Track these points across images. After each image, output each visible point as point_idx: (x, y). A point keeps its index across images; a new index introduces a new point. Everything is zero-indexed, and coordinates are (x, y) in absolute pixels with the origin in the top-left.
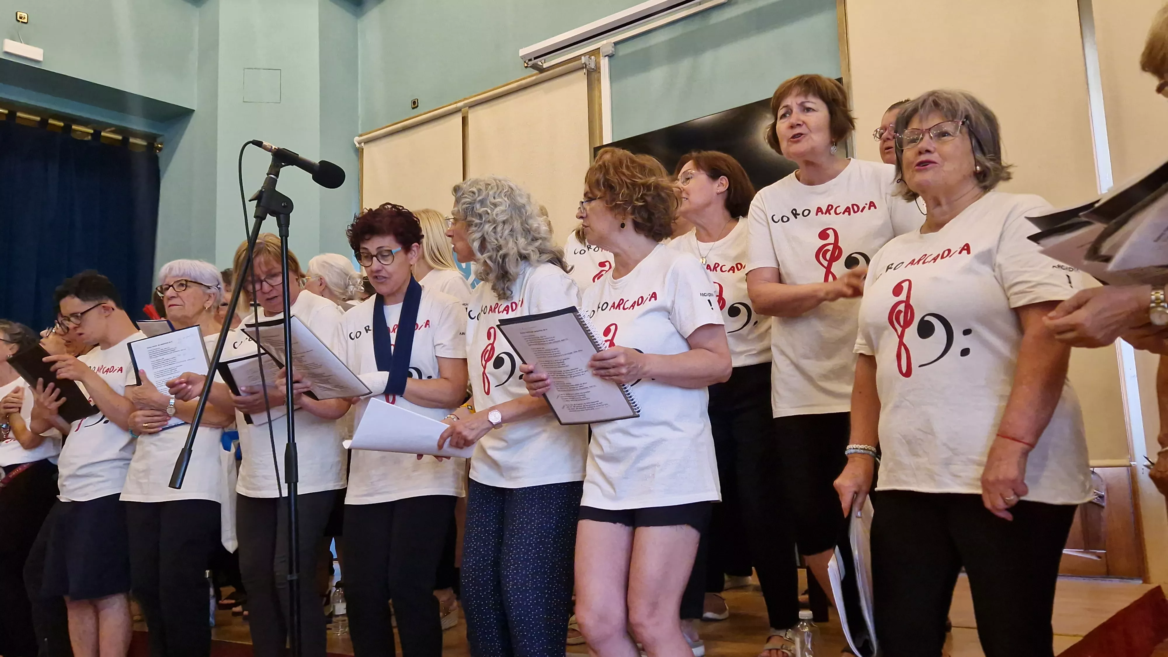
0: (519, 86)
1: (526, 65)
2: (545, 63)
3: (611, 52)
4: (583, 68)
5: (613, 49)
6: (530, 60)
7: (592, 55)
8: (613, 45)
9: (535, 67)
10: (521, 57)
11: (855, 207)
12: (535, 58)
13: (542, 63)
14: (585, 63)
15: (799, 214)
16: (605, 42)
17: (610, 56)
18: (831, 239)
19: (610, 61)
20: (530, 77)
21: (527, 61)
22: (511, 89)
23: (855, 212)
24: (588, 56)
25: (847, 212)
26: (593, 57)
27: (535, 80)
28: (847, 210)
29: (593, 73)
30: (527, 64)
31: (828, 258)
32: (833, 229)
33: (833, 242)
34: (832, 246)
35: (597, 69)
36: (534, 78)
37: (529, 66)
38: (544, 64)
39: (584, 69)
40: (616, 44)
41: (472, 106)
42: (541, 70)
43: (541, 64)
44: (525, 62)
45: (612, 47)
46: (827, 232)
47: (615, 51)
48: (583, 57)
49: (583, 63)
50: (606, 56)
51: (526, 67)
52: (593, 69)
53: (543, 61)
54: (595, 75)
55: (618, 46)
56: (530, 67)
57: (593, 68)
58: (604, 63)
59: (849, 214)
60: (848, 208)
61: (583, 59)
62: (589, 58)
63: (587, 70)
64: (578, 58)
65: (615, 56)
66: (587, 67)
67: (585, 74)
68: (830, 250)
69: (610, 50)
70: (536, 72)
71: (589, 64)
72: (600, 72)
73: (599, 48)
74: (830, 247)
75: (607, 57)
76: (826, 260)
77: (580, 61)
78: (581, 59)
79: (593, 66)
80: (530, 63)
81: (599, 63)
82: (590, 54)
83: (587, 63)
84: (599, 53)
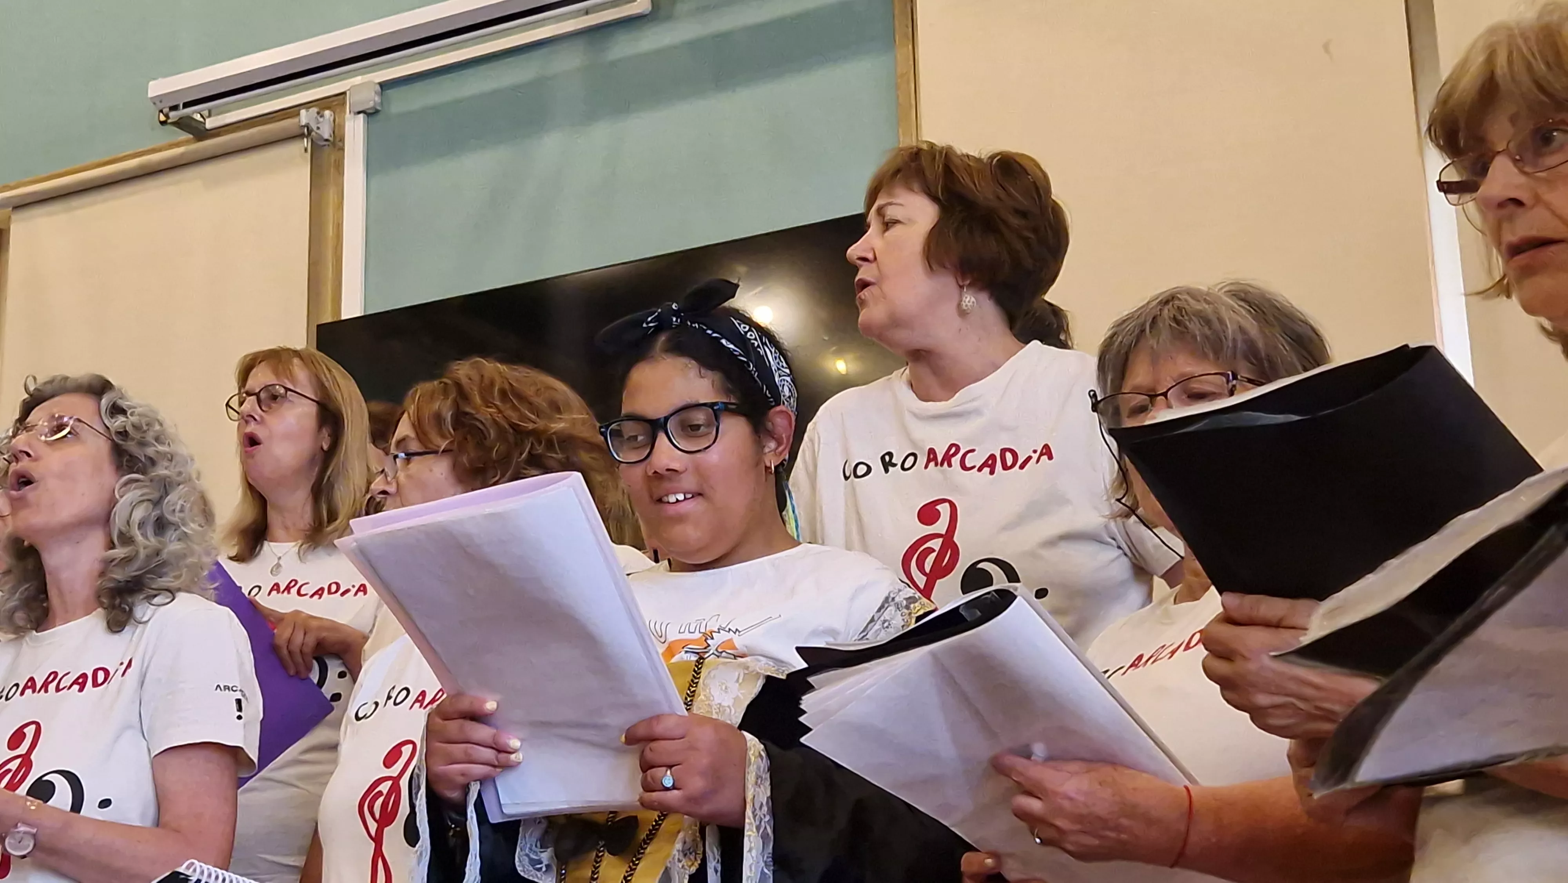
0: (141, 167)
1: (162, 118)
2: (210, 116)
3: (371, 104)
4: (301, 136)
5: (377, 99)
6: (174, 108)
7: (328, 108)
8: (378, 88)
9: (184, 124)
10: (152, 98)
11: (1009, 457)
12: (186, 105)
13: (202, 116)
14: (307, 126)
15: (894, 465)
16: (358, 80)
17: (370, 114)
18: (941, 526)
19: (368, 124)
20: (171, 146)
21: (166, 110)
22: (123, 172)
23: (1005, 467)
24: (314, 110)
25: (989, 466)
26: (327, 113)
27: (182, 154)
28: (990, 464)
29: (327, 151)
30: (167, 116)
31: (927, 569)
32: (950, 502)
33: (944, 532)
34: (940, 540)
35: (337, 142)
36: (181, 150)
37: (169, 121)
38: (208, 120)
39: (305, 140)
40: (384, 86)
41: (23, 205)
42: (200, 133)
43: (202, 120)
44: (161, 111)
45: (376, 93)
46: (938, 507)
47: (382, 103)
48: (303, 112)
49: (303, 123)
50: (359, 113)
51: (163, 123)
52: (327, 140)
53: (206, 113)
54: (329, 155)
55: (389, 92)
56: (174, 124)
57: (326, 136)
58: (355, 128)
59: (992, 472)
60: (992, 457)
61: (305, 117)
62: (318, 113)
63: (314, 144)
64: (292, 112)
65: (379, 117)
66: (313, 133)
67: (306, 150)
68: (934, 551)
69: (370, 99)
70: (186, 136)
71: (318, 128)
72: (342, 149)
73: (344, 93)
74: (936, 544)
75: (361, 115)
76: (924, 574)
77: (295, 120)
78: (299, 114)
79: (326, 133)
80: (172, 114)
81: (342, 127)
82: (322, 104)
83: (314, 126)
84: (344, 104)
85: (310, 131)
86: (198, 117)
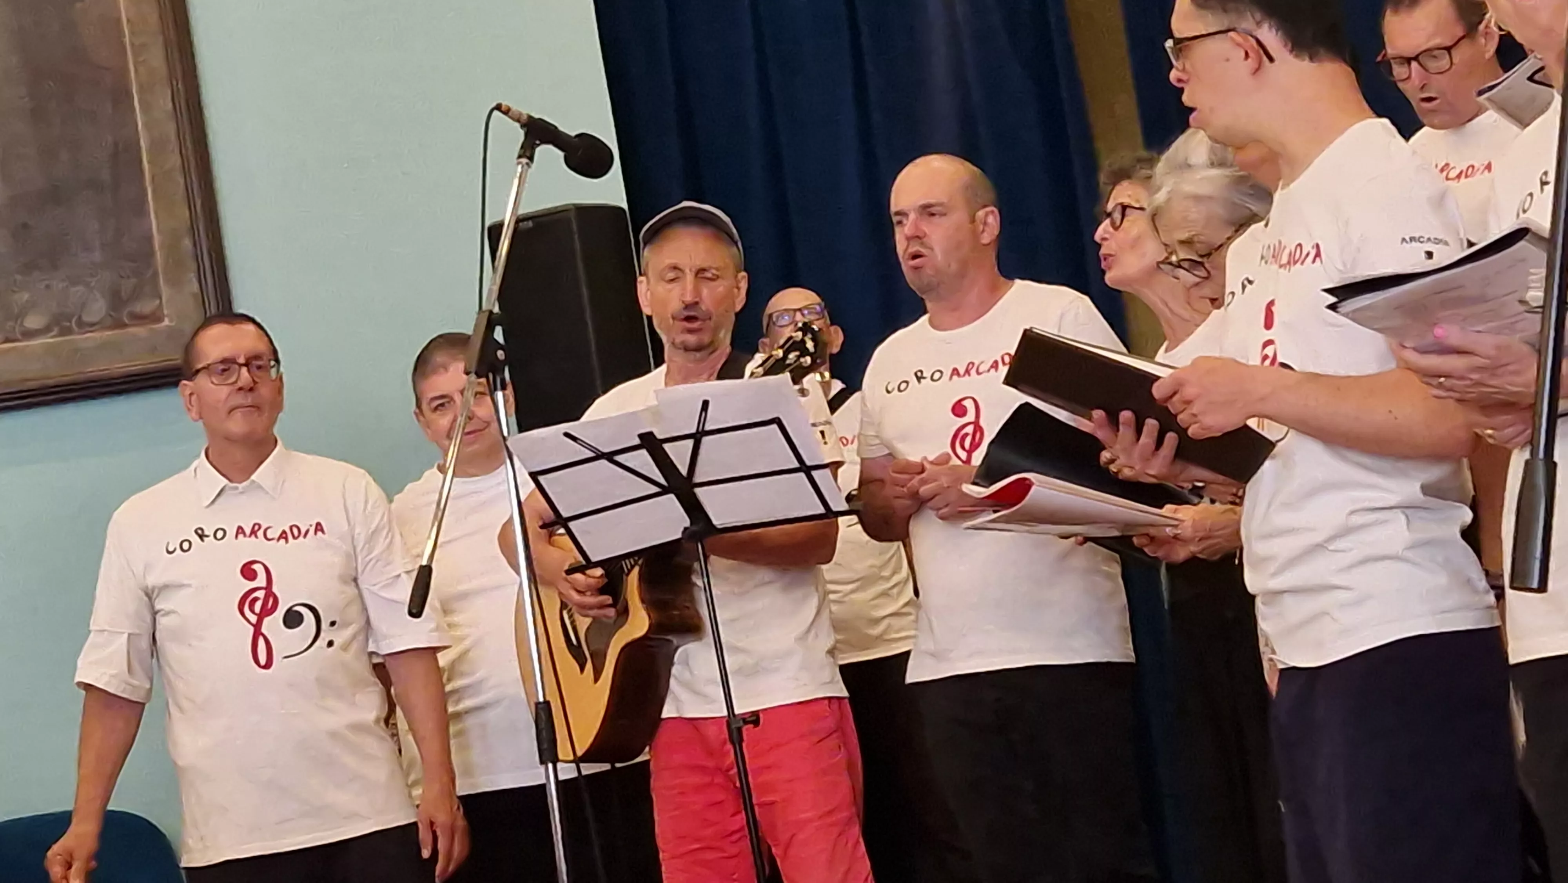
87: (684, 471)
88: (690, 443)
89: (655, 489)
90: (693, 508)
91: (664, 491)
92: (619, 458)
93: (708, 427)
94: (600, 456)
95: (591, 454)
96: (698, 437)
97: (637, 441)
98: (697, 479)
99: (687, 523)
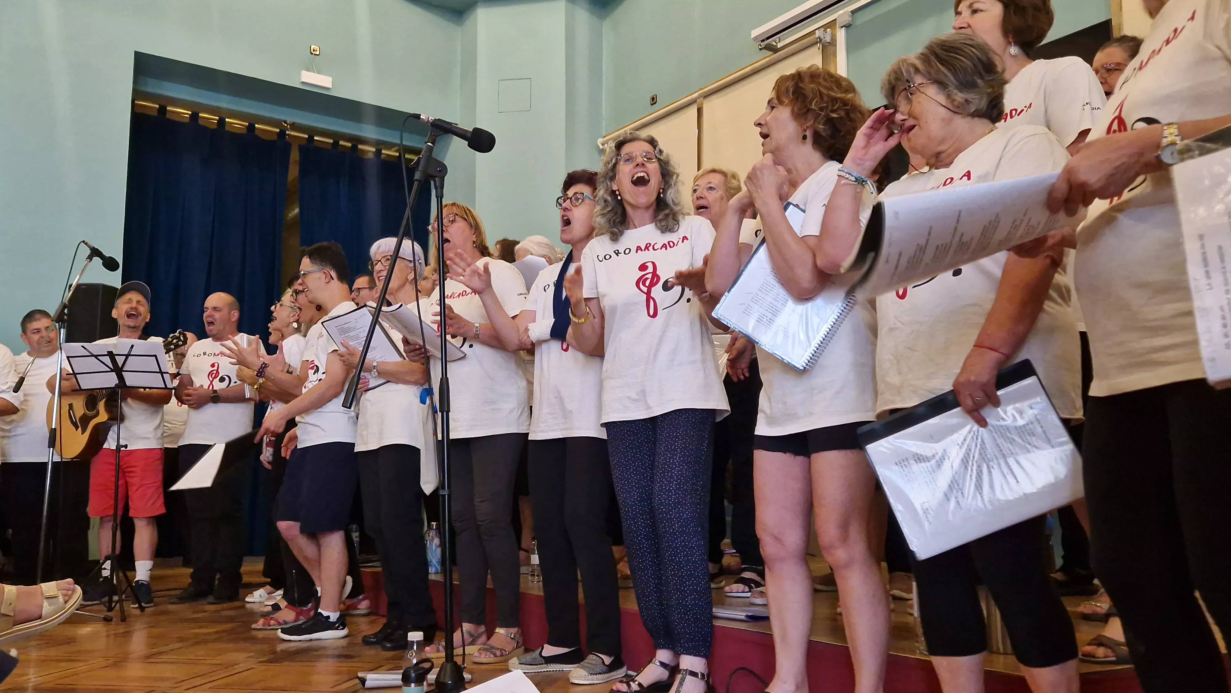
0: (752, 70)
1: (758, 46)
2: (779, 42)
3: (847, 22)
4: (817, 43)
5: (850, 19)
6: (763, 41)
7: (829, 28)
8: (850, 14)
9: (768, 47)
10: (753, 38)
12: (768, 38)
14: (819, 37)
16: (841, 12)
17: (847, 26)
19: (847, 32)
20: (764, 59)
21: (759, 43)
22: (746, 73)
23: (1012, 117)
24: (822, 29)
26: (828, 30)
27: (768, 61)
29: (829, 47)
30: (760, 45)
35: (833, 43)
36: (767, 59)
38: (777, 44)
39: (819, 44)
40: (852, 13)
41: (707, 95)
42: (775, 50)
44: (757, 43)
45: (849, 17)
47: (852, 21)
48: (818, 32)
49: (817, 37)
50: (842, 27)
51: (760, 49)
52: (829, 43)
53: (778, 40)
54: (830, 49)
55: (856, 15)
56: (763, 48)
57: (829, 41)
58: (841, 35)
61: (819, 34)
62: (824, 31)
63: (823, 45)
64: (812, 33)
65: (851, 27)
66: (823, 41)
67: (819, 49)
69: (847, 19)
70: (769, 52)
71: (825, 38)
72: (836, 45)
73: (836, 19)
75: (844, 28)
77: (814, 36)
78: (815, 33)
79: (828, 39)
80: (762, 44)
81: (835, 35)
82: (825, 27)
83: (822, 37)
84: (836, 24)
85: (821, 40)
86: (774, 43)
87: (120, 366)
88: (124, 357)
89: (109, 370)
90: (121, 378)
91: (112, 371)
92: (99, 357)
93: (132, 353)
94: (92, 355)
95: (89, 354)
96: (127, 356)
97: (106, 353)
98: (124, 369)
99: (118, 382)
